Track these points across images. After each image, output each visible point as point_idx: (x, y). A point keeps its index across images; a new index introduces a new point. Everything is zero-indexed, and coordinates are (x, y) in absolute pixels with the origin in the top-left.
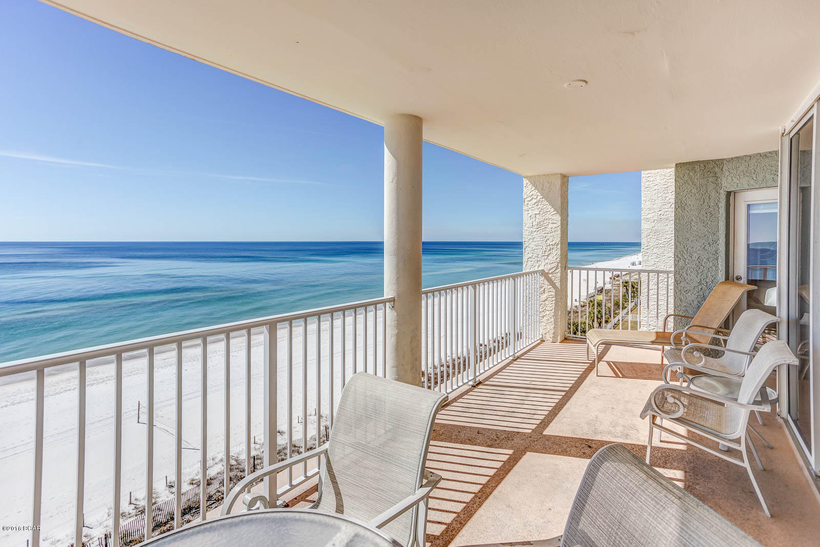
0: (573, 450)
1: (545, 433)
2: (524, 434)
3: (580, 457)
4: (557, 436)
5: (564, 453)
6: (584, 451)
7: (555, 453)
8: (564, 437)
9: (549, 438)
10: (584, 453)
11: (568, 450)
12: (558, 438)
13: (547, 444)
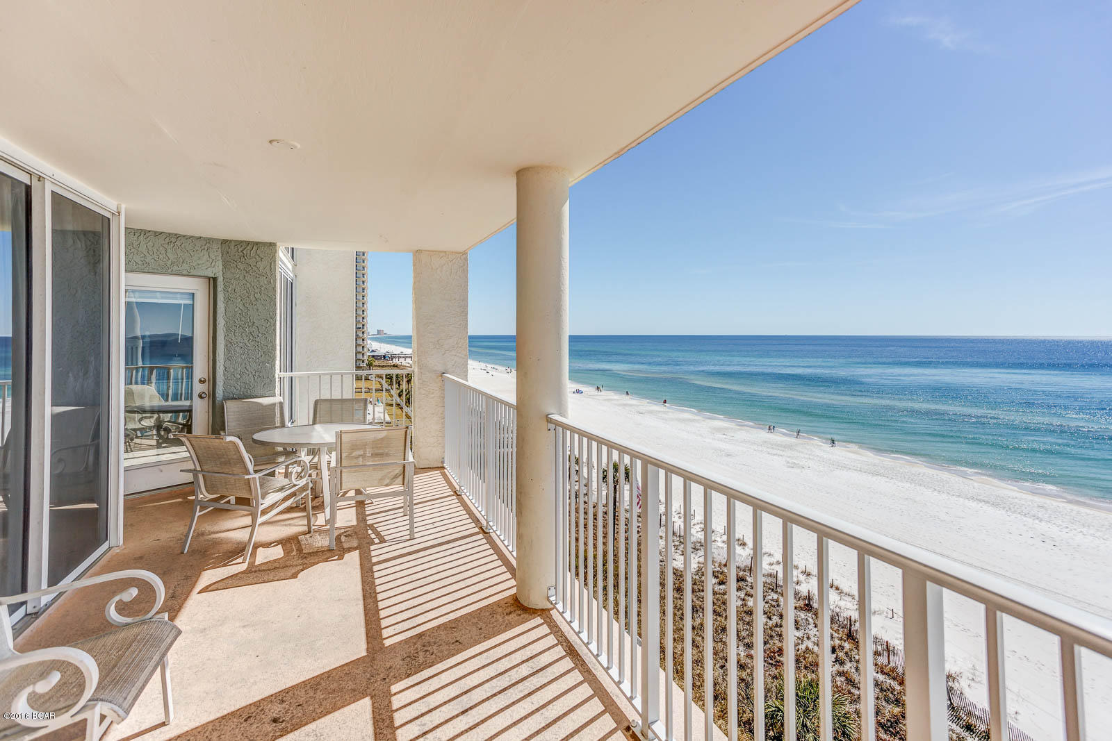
0: (302, 696)
1: (367, 702)
2: (399, 678)
3: (287, 691)
4: (343, 707)
5: (314, 684)
6: (284, 705)
7: (328, 674)
8: (331, 713)
9: (356, 696)
10: (282, 701)
11: (311, 693)
12: (339, 704)
13: (350, 683)
